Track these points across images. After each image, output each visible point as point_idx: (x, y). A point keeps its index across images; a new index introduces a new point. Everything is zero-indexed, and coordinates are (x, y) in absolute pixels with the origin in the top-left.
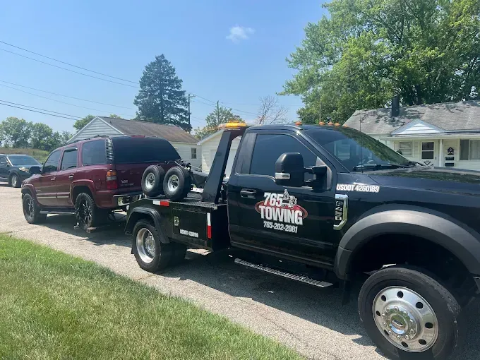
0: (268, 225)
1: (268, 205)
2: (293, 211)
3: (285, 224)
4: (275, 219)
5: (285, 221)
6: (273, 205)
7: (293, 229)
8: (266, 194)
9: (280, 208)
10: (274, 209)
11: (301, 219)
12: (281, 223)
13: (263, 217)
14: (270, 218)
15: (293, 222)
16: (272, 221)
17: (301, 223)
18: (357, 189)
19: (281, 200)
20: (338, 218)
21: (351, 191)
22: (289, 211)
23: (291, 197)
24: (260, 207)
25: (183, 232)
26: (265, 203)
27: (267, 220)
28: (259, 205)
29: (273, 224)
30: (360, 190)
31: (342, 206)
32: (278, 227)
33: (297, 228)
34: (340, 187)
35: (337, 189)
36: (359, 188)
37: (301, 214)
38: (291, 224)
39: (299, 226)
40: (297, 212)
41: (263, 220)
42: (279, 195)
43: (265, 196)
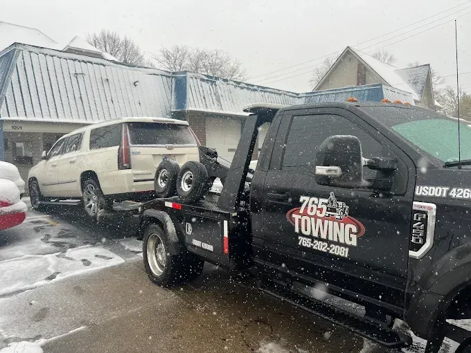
0: (305, 242)
1: (305, 214)
2: (342, 225)
3: (329, 242)
4: (315, 234)
5: (330, 238)
6: (313, 214)
7: (343, 252)
8: (302, 199)
9: (323, 219)
10: (313, 219)
11: (354, 237)
12: (323, 240)
13: (297, 230)
14: (308, 233)
15: (342, 241)
16: (311, 237)
17: (354, 243)
18: (453, 194)
19: (325, 207)
20: (417, 240)
21: (441, 198)
22: (336, 224)
23: (340, 203)
24: (294, 216)
25: (196, 243)
26: (301, 211)
27: (304, 236)
28: (292, 213)
29: (312, 242)
30: (458, 196)
31: (425, 221)
32: (320, 246)
33: (347, 250)
34: (421, 191)
35: (417, 193)
36: (457, 193)
37: (355, 229)
38: (338, 243)
39: (350, 247)
40: (348, 226)
41: (297, 235)
42: (322, 200)
43: (301, 200)
